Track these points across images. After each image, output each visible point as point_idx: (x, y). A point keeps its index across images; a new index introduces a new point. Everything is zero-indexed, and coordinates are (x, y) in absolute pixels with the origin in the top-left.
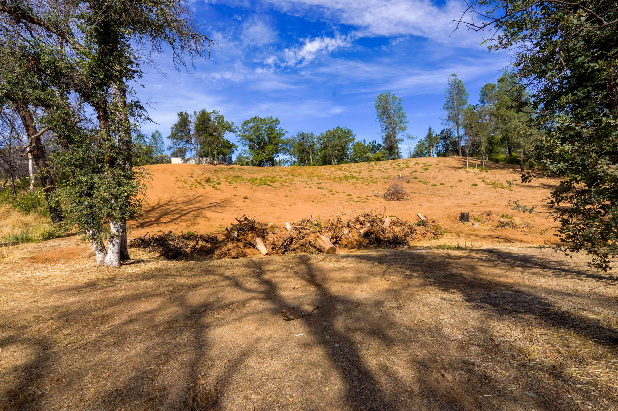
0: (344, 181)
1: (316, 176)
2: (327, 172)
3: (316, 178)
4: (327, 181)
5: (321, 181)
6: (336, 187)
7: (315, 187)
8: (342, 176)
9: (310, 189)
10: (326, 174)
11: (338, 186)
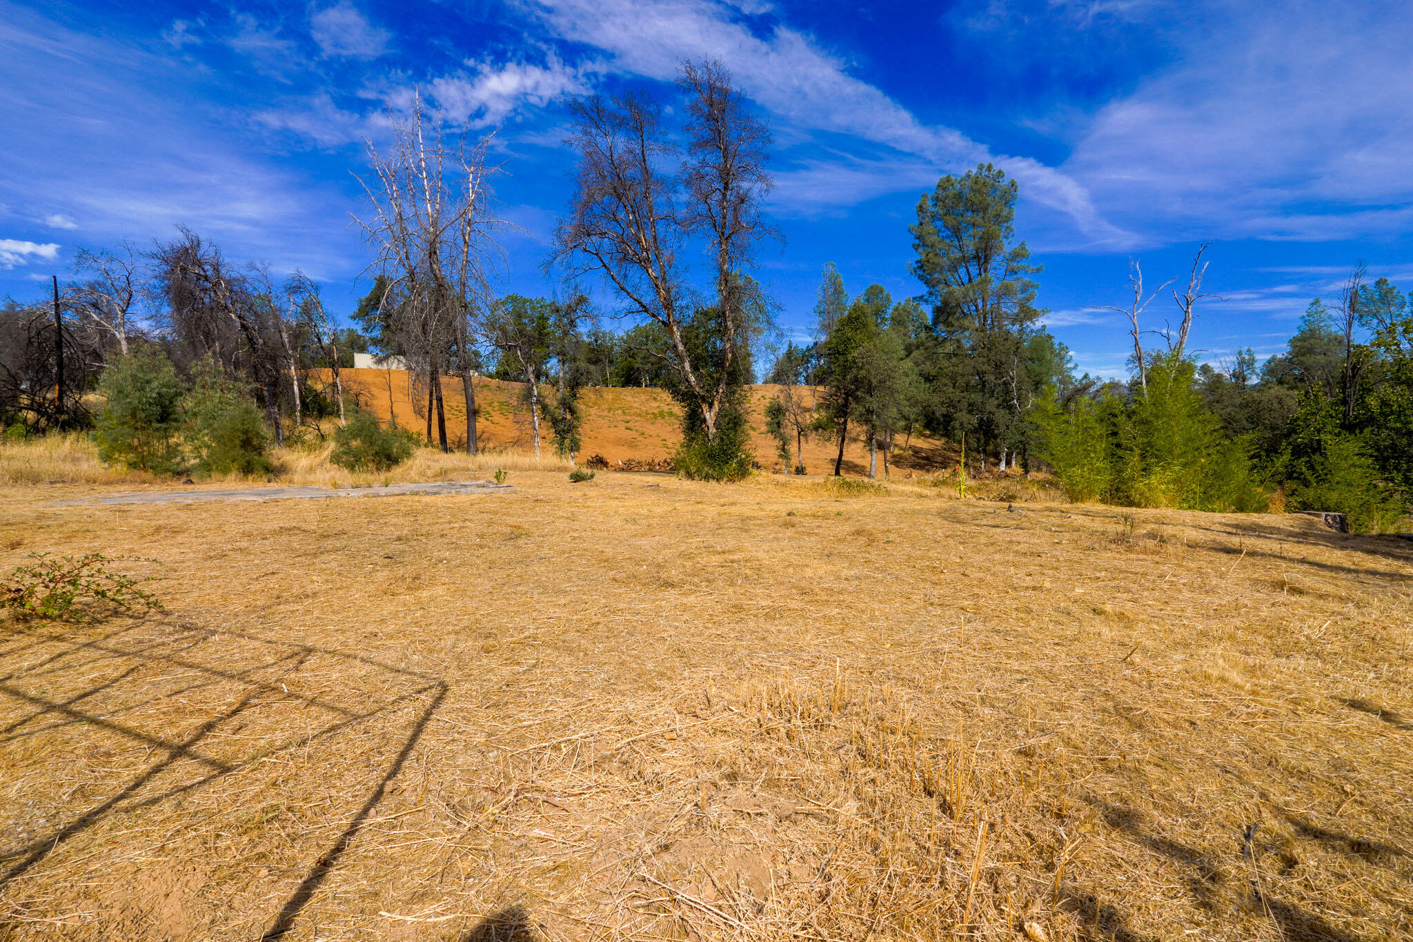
0: (660, 420)
1: (620, 408)
2: (635, 402)
3: (620, 412)
4: (637, 419)
5: (628, 418)
6: (651, 429)
7: (622, 426)
8: (656, 412)
9: (616, 429)
10: (634, 405)
11: (651, 427)
